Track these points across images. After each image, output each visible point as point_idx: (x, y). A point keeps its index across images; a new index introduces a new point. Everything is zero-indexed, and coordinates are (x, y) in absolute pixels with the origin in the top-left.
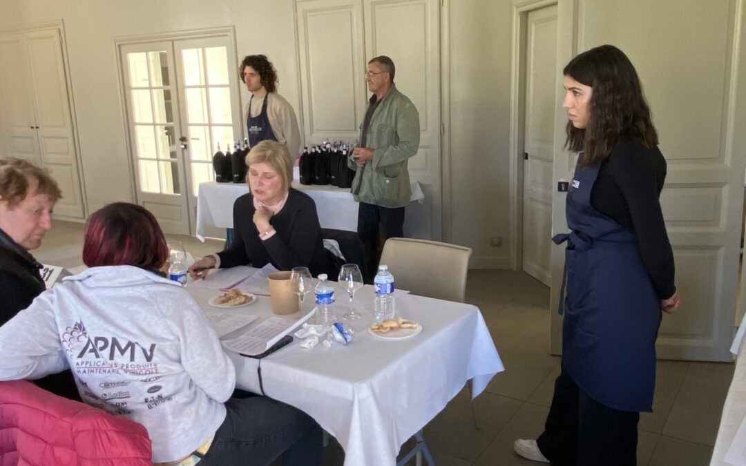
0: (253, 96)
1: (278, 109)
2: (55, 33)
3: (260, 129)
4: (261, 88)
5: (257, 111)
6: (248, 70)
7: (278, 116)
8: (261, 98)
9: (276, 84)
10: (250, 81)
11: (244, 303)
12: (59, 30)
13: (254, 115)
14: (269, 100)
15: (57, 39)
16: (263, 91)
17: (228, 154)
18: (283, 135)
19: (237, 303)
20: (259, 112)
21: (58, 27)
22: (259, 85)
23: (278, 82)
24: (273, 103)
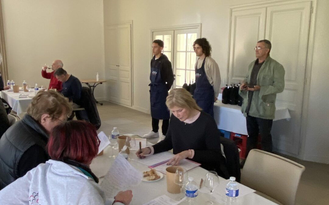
0: (199, 58)
1: (210, 65)
2: (129, 26)
3: (200, 75)
4: (203, 54)
5: (200, 65)
6: (197, 46)
7: (210, 69)
8: (202, 60)
9: (211, 52)
10: (197, 51)
11: (155, 179)
12: (131, 24)
13: (198, 68)
14: (206, 60)
15: (129, 29)
16: (204, 56)
17: (190, 84)
18: (212, 78)
19: (150, 179)
20: (201, 67)
21: (130, 24)
22: (201, 53)
23: (211, 51)
24: (208, 62)
